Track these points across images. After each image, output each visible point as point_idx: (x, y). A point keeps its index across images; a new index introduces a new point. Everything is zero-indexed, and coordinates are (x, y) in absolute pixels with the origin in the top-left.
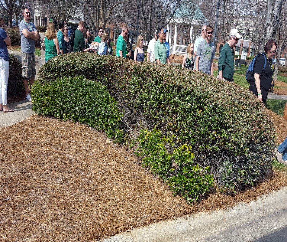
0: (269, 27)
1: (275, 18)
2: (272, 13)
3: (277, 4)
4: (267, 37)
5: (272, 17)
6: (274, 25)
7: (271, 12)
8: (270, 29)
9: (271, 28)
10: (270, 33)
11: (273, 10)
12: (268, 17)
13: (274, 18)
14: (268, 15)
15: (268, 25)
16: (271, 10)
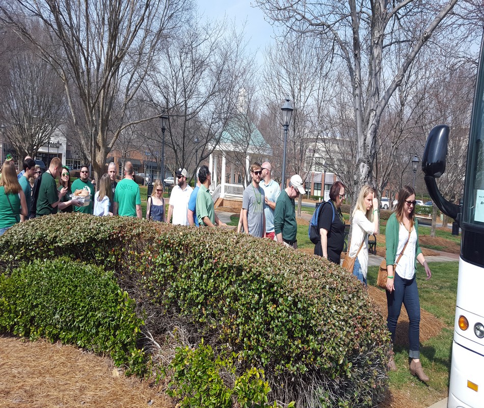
0: (362, 164)
1: (370, 150)
2: (365, 143)
3: (370, 132)
4: (361, 178)
5: (365, 150)
6: (368, 161)
7: (362, 143)
8: (363, 167)
9: (366, 165)
10: (364, 172)
11: (365, 140)
12: (359, 149)
13: (368, 151)
14: (359, 147)
15: (360, 161)
16: (362, 140)
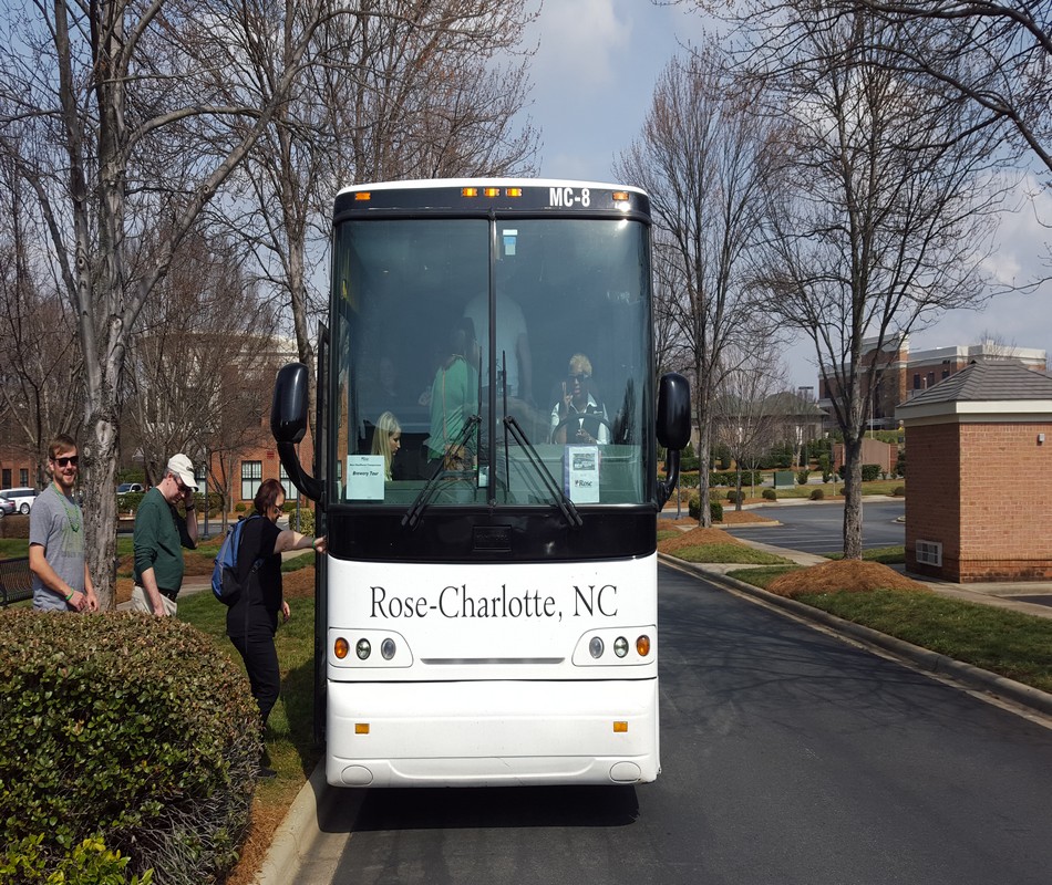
0: (101, 423)
4: (100, 452)
5: (105, 395)
8: (104, 428)
9: (108, 425)
10: (106, 440)
11: (104, 375)
12: (93, 394)
14: (93, 389)
16: (98, 375)
